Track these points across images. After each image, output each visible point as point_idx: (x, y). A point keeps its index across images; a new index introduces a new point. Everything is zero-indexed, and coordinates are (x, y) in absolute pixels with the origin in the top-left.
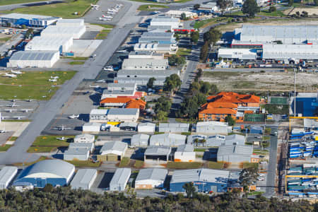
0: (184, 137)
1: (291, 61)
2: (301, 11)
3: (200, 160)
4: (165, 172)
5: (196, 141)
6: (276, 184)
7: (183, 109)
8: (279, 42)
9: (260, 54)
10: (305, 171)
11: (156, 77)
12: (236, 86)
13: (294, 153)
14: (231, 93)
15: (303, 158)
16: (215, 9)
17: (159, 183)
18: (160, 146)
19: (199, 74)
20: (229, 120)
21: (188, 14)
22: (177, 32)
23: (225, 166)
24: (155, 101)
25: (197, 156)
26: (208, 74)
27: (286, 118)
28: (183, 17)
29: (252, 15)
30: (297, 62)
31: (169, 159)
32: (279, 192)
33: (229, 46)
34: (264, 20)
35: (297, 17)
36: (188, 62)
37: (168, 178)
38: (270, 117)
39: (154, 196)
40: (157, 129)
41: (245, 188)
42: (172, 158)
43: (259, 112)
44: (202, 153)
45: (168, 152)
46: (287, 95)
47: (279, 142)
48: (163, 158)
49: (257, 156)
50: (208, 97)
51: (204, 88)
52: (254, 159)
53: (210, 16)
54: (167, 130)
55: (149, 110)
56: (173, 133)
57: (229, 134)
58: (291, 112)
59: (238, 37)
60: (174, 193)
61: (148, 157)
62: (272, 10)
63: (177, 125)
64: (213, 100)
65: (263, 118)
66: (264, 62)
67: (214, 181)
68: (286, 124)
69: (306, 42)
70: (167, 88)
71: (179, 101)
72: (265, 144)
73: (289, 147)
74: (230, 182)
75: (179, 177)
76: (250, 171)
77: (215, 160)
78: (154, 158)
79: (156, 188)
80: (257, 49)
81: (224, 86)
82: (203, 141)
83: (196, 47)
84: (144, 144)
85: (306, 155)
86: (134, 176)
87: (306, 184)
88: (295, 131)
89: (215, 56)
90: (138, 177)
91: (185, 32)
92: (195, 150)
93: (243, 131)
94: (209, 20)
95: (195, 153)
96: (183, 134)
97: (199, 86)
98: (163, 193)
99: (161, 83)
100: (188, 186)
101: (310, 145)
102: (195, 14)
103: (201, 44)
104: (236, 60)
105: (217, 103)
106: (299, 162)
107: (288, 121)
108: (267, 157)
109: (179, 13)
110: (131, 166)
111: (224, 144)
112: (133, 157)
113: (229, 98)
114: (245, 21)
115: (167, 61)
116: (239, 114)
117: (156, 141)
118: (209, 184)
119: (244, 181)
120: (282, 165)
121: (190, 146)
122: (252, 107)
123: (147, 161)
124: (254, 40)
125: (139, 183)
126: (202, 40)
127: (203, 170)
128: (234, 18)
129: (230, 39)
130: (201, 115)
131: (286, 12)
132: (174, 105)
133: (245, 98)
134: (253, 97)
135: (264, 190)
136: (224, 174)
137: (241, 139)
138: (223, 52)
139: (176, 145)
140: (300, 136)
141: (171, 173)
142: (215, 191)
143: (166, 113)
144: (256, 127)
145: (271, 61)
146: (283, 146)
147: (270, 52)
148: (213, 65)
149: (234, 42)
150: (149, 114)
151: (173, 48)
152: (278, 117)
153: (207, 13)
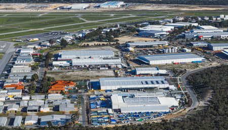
0: (43, 101)
1: (85, 66)
2: (86, 44)
3: (52, 111)
4: (37, 117)
5: (49, 103)
6: (87, 120)
7: (41, 89)
8: (79, 58)
9: (71, 63)
10: (99, 114)
11: (27, 75)
12: (62, 78)
13: (92, 106)
14: (61, 81)
15: (97, 108)
16: (48, 44)
17: (35, 122)
18: (33, 106)
19: (46, 73)
20: (62, 93)
21: (37, 47)
22: (33, 55)
23: (63, 113)
24: (28, 86)
25: (50, 109)
26: (49, 73)
27: (87, 91)
28: (34, 48)
29: (65, 47)
30: (88, 66)
31: (38, 111)
32: (89, 123)
33: (57, 60)
34: (71, 48)
35: (84, 46)
36: (40, 68)
37: (39, 120)
38: (79, 91)
39: (34, 128)
40: (31, 98)
41: (74, 122)
42: (39, 111)
43: (74, 89)
44: (52, 108)
45: (37, 108)
46: (85, 81)
47: (85, 101)
48: (35, 111)
49: (77, 108)
50: (52, 83)
51: (49, 79)
52: (76, 109)
53: (46, 48)
54: (35, 98)
55: (26, 90)
56: (38, 100)
57: (63, 99)
58: (88, 88)
59: (60, 56)
60: (44, 126)
61: (29, 111)
62: (73, 44)
63: (39, 96)
64: (54, 84)
65: (77, 91)
66: (73, 67)
67: (60, 120)
68: (87, 94)
69: (90, 57)
70: (33, 79)
71: (38, 86)
72: (79, 103)
73: (90, 104)
74: (67, 120)
75: (44, 119)
76: (75, 115)
77: (58, 110)
78: (31, 111)
79: (34, 124)
80: (70, 61)
81: (57, 78)
82: (52, 103)
83: (42, 61)
84: (26, 105)
85: (98, 107)
86: (24, 119)
87: (100, 119)
88: (91, 97)
89: (51, 65)
90: (26, 119)
91: (37, 55)
92: (49, 107)
93: (69, 98)
94: (46, 49)
95: (49, 108)
96: (43, 100)
97: (47, 78)
98: (37, 126)
99: (30, 78)
100: (49, 123)
101: (99, 102)
102: (40, 47)
103: (44, 60)
104: (61, 66)
105: (56, 86)
106: (95, 110)
107: (88, 92)
108: (81, 109)
109: (33, 46)
110: (21, 115)
111: (61, 104)
112: (22, 111)
113: (61, 83)
114: (62, 49)
115: (30, 68)
116: (66, 90)
117: (31, 104)
118: (58, 122)
119: (73, 119)
120: (88, 111)
121: (46, 105)
122: (71, 87)
124: (68, 57)
125: (27, 122)
126: (45, 58)
127: (54, 115)
128: (57, 48)
129: (57, 57)
130: (49, 91)
131: (79, 45)
132: (37, 87)
133: (68, 83)
134: (71, 82)
135: (82, 123)
136: (64, 117)
137: (68, 101)
138: (54, 63)
139: (40, 105)
140: (94, 98)
141: (40, 117)
142: (60, 124)
143: (34, 91)
144: (74, 95)
145: (76, 66)
146: (87, 103)
147: (75, 62)
148: (51, 69)
149: (59, 58)
150: (26, 92)
151: (32, 62)
152: (83, 91)
153: (45, 46)
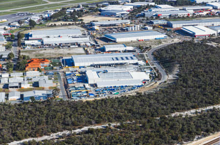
0: (22, 78)
1: (56, 44)
2: (53, 23)
3: (32, 87)
4: (19, 93)
5: (28, 79)
6: (66, 95)
7: (18, 67)
8: (48, 37)
9: (42, 42)
10: (76, 89)
11: (3, 54)
12: (36, 56)
13: (69, 81)
14: (36, 59)
15: (74, 83)
16: (17, 24)
17: (19, 97)
18: (13, 83)
19: (20, 52)
20: (39, 70)
21: (7, 27)
22: (5, 35)
23: (43, 89)
24: (5, 64)
25: (30, 85)
26: (23, 52)
27: (61, 68)
28: (5, 29)
29: (33, 27)
30: (58, 44)
32: (69, 97)
33: (28, 39)
34: (39, 28)
35: (51, 26)
36: (13, 47)
37: (22, 96)
38: (55, 68)
39: (18, 103)
40: (10, 76)
41: (55, 97)
42: (20, 87)
43: (50, 66)
44: (32, 84)
45: (17, 85)
46: (59, 58)
47: (62, 77)
48: (17, 87)
49: (55, 84)
50: (28, 61)
51: (24, 57)
52: (54, 85)
53: (16, 28)
54: (14, 76)
55: (4, 68)
56: (16, 77)
57: (40, 76)
58: (63, 65)
59: (31, 36)
60: (27, 101)
61: (10, 87)
62: (41, 24)
63: (18, 73)
65: (52, 68)
66: (45, 46)
67: (42, 95)
68: (62, 70)
69: (59, 36)
70: (9, 58)
72: (56, 79)
73: (67, 79)
74: (48, 95)
75: (27, 95)
76: (56, 90)
77: (38, 86)
78: (13, 87)
79: (18, 99)
80: (40, 40)
81: (32, 56)
82: (31, 79)
83: (14, 41)
84: (7, 82)
85: (75, 82)
86: (7, 95)
87: (79, 94)
88: (67, 73)
89: (24, 44)
90: (9, 96)
91: (8, 35)
93: (45, 74)
94: (16, 30)
95: (29, 84)
97: (22, 57)
98: (21, 102)
99: (6, 57)
100: (32, 98)
101: (75, 78)
102: (9, 27)
103: (16, 40)
104: (33, 45)
105: (32, 63)
106: (73, 85)
107: (62, 69)
108: (59, 84)
109: (3, 27)
110: (4, 91)
111: (40, 80)
112: (3, 88)
113: (36, 61)
114: (31, 29)
115: (4, 47)
116: (42, 67)
117: (11, 80)
118: (40, 97)
119: (54, 94)
120: (66, 86)
121: (26, 82)
122: (47, 64)
123: (10, 89)
124: (38, 37)
125: (10, 98)
126: (17, 38)
127: (36, 91)
128: (26, 28)
129: (28, 36)
130: (26, 69)
131: (47, 24)
132: (14, 65)
133: (44, 60)
134: (46, 60)
135: (62, 97)
136: (45, 92)
137: (46, 77)
138: (27, 42)
139: (20, 82)
140: (70, 74)
141: (22, 93)
142: (42, 99)
143: (12, 69)
144: (51, 72)
145: (47, 45)
146: (64, 79)
147: (46, 41)
148: (24, 48)
149: (30, 38)
150: (4, 70)
151: (5, 42)
152: (58, 68)
153: (14, 26)
